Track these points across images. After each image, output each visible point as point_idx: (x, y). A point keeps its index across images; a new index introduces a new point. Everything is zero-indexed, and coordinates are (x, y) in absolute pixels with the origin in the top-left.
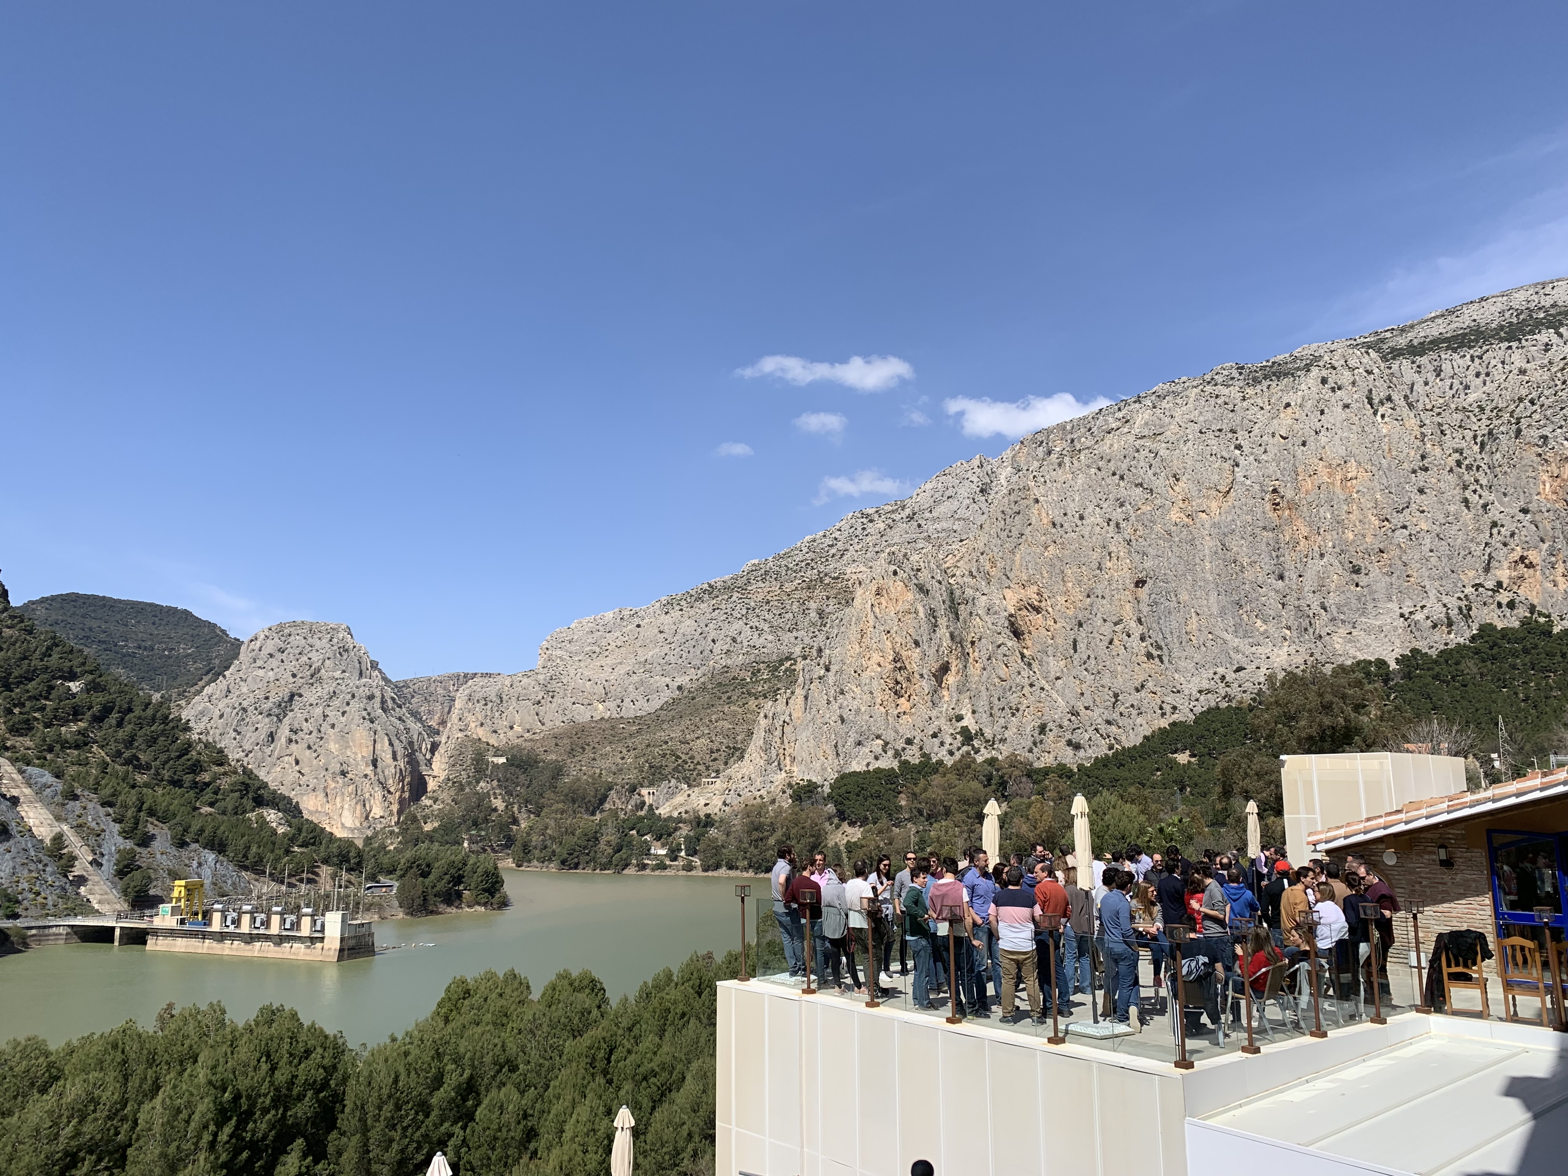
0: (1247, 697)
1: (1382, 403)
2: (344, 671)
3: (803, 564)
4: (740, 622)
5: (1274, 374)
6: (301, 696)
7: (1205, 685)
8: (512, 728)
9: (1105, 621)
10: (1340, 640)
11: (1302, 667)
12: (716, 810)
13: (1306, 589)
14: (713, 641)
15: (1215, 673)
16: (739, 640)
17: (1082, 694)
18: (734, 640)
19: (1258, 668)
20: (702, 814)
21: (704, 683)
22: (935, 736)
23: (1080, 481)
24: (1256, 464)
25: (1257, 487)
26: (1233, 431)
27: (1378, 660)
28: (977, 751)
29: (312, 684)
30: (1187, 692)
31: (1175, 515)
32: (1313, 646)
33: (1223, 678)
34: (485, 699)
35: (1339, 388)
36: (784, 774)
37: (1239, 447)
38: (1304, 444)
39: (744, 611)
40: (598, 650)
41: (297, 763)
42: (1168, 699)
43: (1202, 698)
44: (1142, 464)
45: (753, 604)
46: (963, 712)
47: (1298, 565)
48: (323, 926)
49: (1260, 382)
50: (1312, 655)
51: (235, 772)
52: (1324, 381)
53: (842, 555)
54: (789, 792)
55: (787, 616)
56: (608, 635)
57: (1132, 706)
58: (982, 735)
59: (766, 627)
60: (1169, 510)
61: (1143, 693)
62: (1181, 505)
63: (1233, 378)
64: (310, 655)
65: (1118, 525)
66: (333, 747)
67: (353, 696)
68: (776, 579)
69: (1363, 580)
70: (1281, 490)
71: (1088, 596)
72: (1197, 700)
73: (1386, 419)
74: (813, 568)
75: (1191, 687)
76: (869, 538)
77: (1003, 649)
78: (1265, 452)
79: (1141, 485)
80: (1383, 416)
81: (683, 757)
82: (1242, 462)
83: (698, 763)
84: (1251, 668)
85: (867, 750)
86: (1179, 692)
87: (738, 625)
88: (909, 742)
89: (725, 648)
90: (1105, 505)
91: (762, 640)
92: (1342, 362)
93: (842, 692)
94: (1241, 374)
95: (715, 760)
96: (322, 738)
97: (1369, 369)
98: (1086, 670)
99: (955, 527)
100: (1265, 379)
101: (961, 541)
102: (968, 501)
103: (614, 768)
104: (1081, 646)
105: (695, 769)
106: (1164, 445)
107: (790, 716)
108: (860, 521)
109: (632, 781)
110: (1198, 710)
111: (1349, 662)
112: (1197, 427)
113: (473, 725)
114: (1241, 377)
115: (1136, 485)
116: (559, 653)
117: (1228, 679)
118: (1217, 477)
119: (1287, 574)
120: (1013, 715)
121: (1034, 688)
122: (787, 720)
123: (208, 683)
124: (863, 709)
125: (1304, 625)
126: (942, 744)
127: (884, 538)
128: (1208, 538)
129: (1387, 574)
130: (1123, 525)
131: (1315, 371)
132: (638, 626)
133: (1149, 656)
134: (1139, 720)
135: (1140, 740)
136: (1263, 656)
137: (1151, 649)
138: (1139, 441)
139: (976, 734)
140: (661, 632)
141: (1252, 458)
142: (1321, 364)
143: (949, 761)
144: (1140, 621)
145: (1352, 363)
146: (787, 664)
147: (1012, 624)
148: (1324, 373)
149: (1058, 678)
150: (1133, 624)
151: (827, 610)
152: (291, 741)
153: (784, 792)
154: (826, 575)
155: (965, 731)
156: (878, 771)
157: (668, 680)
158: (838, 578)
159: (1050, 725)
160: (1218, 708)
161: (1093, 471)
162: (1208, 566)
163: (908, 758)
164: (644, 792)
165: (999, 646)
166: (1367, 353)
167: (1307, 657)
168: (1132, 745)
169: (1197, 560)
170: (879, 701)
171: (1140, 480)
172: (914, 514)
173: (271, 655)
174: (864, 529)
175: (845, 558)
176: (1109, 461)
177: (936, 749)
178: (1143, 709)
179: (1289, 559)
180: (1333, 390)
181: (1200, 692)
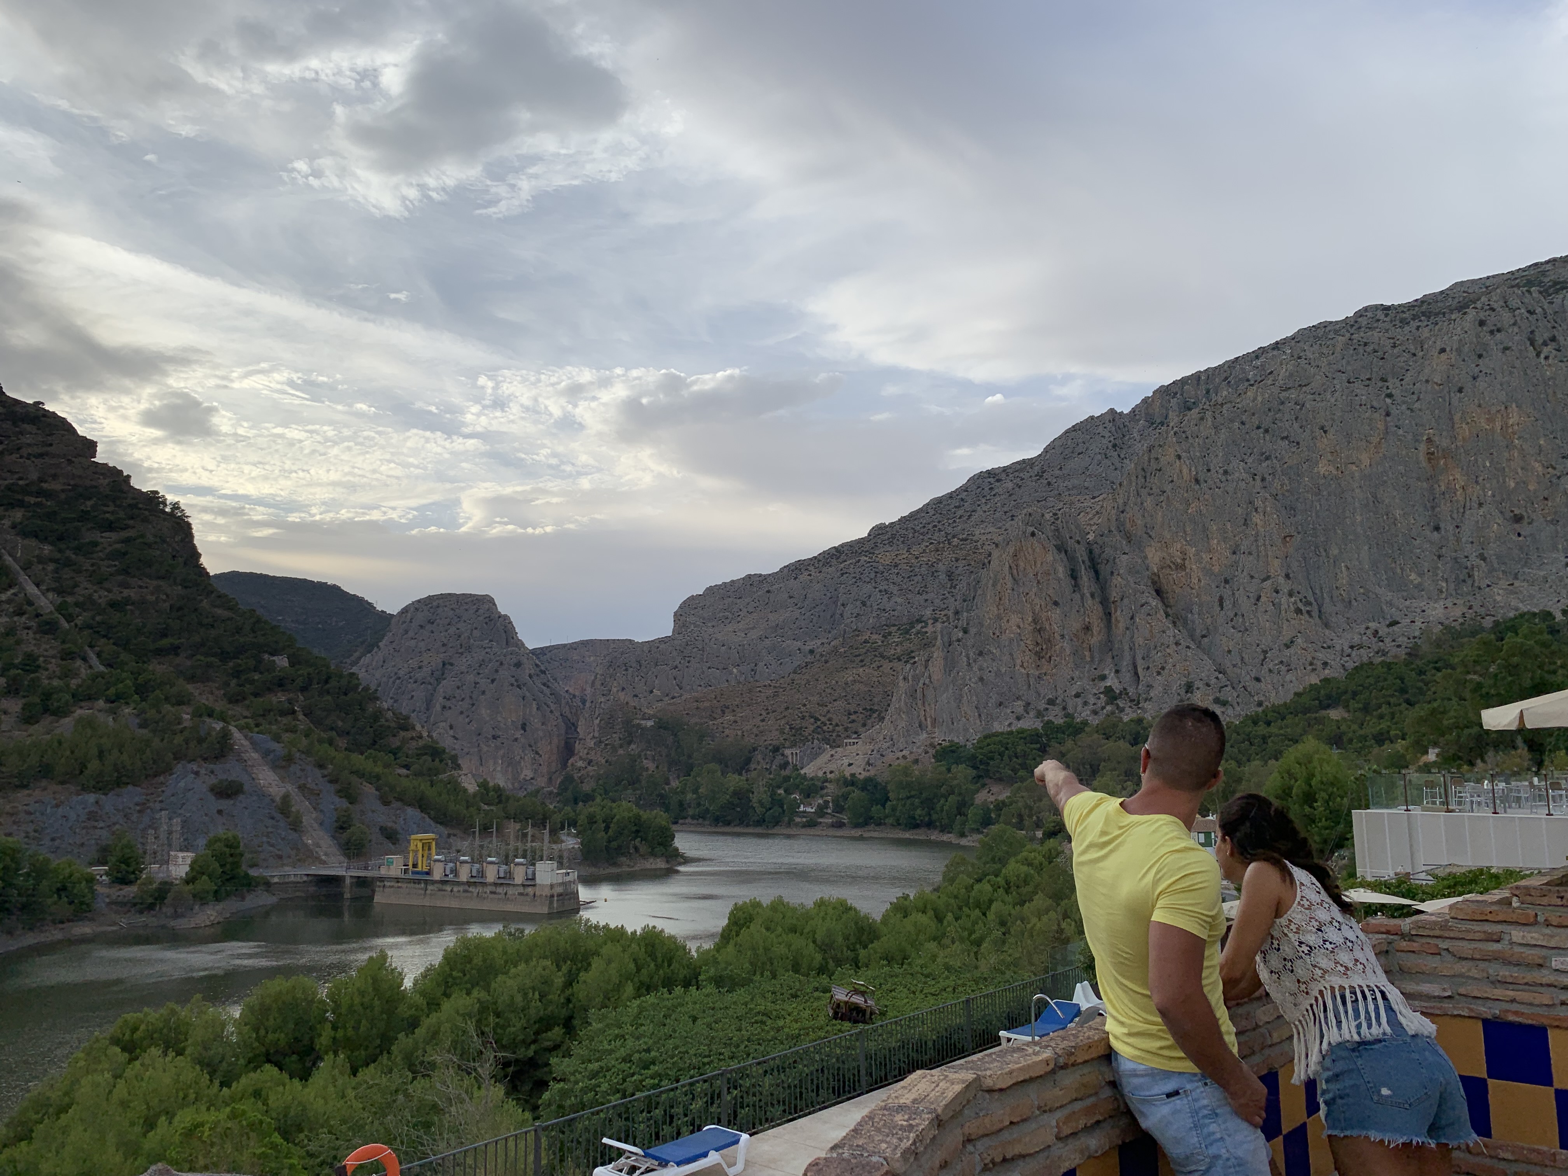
0: (1402, 653)
1: (1545, 344)
2: (491, 641)
3: (930, 526)
4: (869, 586)
5: (1424, 314)
6: (452, 664)
7: (1356, 639)
8: (652, 692)
9: (1252, 577)
10: (1501, 592)
11: (1461, 620)
12: (860, 770)
13: (1464, 540)
14: (843, 605)
15: (1367, 628)
16: (868, 603)
17: (1229, 652)
18: (864, 604)
19: (1413, 622)
20: (847, 774)
21: (835, 647)
22: (1077, 695)
23: (1223, 436)
24: (1408, 412)
25: (1410, 437)
26: (1384, 380)
27: (1542, 611)
28: (1122, 710)
29: (462, 654)
30: (1338, 648)
31: (1323, 468)
32: (1471, 598)
33: (1376, 632)
34: (625, 664)
35: (1499, 330)
36: (925, 735)
37: (1390, 396)
38: (1460, 390)
39: (873, 575)
40: (730, 616)
41: (451, 727)
42: (1320, 655)
43: (1354, 653)
44: (1287, 417)
45: (881, 568)
46: (1106, 672)
47: (1455, 516)
48: (534, 874)
49: (1408, 323)
50: (1470, 608)
51: (421, 737)
52: (1482, 323)
53: (970, 516)
54: (932, 751)
55: (916, 579)
56: (738, 601)
57: (1282, 662)
58: (1127, 694)
59: (894, 589)
60: (1317, 464)
61: (1292, 650)
62: (1330, 458)
63: (1378, 320)
64: (459, 626)
65: (1263, 479)
66: (484, 712)
67: (501, 664)
68: (903, 542)
69: (1526, 530)
70: (1436, 439)
71: (1234, 553)
72: (1349, 656)
73: (1550, 361)
74: (940, 530)
75: (1342, 643)
76: (997, 499)
77: (1146, 608)
78: (1418, 399)
79: (1286, 438)
80: (1546, 358)
81: (823, 719)
82: (1394, 411)
83: (837, 725)
84: (1406, 621)
85: (1009, 711)
86: (1329, 647)
87: (867, 588)
88: (1051, 702)
89: (856, 611)
90: (1250, 460)
91: (892, 602)
92: (1501, 303)
93: (981, 654)
94: (1386, 315)
95: (853, 721)
96: (473, 705)
97: (1530, 308)
98: (1233, 627)
99: (1086, 484)
100: (1413, 319)
101: (1094, 498)
102: (1099, 457)
103: (755, 730)
104: (1227, 604)
105: (833, 731)
106: (1310, 396)
107: (930, 677)
108: (987, 480)
109: (774, 743)
110: (1350, 665)
111: (1511, 614)
112: (1344, 377)
113: (614, 690)
114: (1387, 319)
115: (1283, 438)
116: (692, 619)
117: (1380, 633)
118: (1367, 428)
119: (1442, 525)
120: (1159, 673)
121: (1180, 647)
122: (927, 682)
123: (364, 655)
124: (1003, 670)
125: (1461, 577)
126: (1086, 703)
127: (1014, 497)
128: (1357, 491)
129: (1552, 521)
130: (1269, 478)
131: (1471, 313)
132: (768, 592)
133: (1298, 611)
134: (1289, 677)
135: (1291, 696)
136: (1419, 610)
137: (1300, 605)
138: (1284, 394)
139: (1121, 693)
140: (791, 597)
141: (1404, 407)
142: (1479, 305)
143: (1094, 721)
144: (1287, 576)
145: (1514, 302)
146: (919, 627)
147: (1154, 583)
148: (1482, 315)
149: (1204, 636)
150: (1281, 580)
151: (957, 572)
152: (444, 707)
153: (926, 753)
154: (954, 537)
155: (1109, 690)
156: (1021, 731)
157: (799, 644)
158: (966, 540)
159: (1198, 684)
160: (1371, 663)
161: (1236, 425)
162: (1359, 518)
163: (1051, 718)
164: (788, 752)
165: (1142, 606)
166: (1529, 292)
167: (1465, 610)
168: (1281, 702)
169: (1348, 514)
170: (1018, 662)
171: (1285, 434)
172: (1043, 472)
173: (421, 627)
174: (991, 489)
175: (972, 519)
176: (1253, 414)
177: (1079, 708)
178: (1293, 666)
179: (1444, 508)
180: (1492, 332)
181: (1352, 647)
